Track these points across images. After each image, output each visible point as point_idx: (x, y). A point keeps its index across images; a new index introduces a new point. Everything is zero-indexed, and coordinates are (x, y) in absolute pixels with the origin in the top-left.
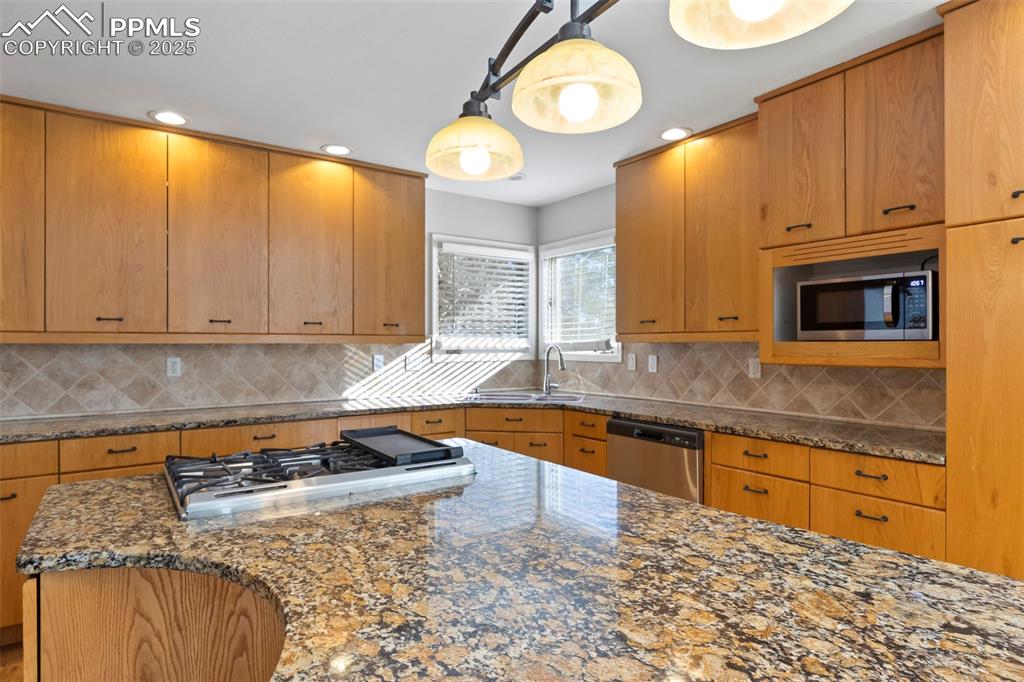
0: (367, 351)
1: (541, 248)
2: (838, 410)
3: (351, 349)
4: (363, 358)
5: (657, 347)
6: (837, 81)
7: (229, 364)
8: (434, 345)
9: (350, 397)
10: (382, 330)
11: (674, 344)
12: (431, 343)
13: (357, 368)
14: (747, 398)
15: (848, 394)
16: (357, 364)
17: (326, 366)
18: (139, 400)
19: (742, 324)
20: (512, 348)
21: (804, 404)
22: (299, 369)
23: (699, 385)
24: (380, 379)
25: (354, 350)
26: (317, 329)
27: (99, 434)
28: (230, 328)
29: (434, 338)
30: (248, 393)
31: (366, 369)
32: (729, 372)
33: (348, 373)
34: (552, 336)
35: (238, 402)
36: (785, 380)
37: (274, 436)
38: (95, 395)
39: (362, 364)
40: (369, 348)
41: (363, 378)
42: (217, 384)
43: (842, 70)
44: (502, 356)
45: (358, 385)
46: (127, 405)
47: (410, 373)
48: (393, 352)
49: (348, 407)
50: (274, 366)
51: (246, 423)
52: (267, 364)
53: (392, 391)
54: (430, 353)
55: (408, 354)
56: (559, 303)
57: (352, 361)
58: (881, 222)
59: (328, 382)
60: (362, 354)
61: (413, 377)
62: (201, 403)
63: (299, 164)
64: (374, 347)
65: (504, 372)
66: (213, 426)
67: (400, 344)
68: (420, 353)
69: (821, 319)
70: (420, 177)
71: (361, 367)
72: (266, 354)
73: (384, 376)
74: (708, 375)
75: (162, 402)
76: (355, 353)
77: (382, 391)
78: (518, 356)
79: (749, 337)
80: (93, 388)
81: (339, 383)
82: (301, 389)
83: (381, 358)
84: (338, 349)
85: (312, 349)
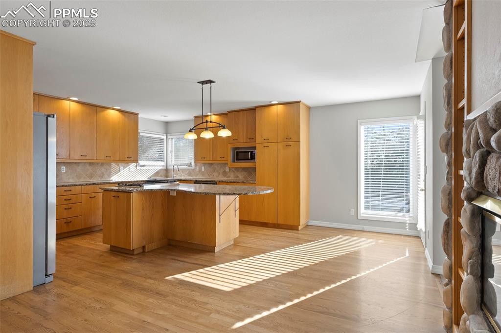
0: (118, 165)
1: (168, 135)
2: (244, 178)
3: (113, 165)
4: (117, 167)
5: (204, 164)
6: (242, 112)
7: (79, 169)
10: (127, 159)
11: (209, 164)
12: (138, 163)
14: (226, 176)
15: (245, 174)
17: (107, 170)
19: (225, 159)
20: (159, 165)
21: (237, 177)
22: (99, 170)
23: (215, 174)
24: (122, 173)
27: (63, 186)
28: (87, 158)
30: (84, 178)
31: (118, 171)
32: (222, 170)
33: (113, 172)
34: (172, 162)
35: (81, 180)
36: (234, 172)
41: (117, 173)
42: (75, 174)
43: (243, 110)
44: (156, 168)
45: (115, 176)
48: (126, 165)
50: (91, 169)
51: (98, 184)
52: (89, 169)
53: (125, 178)
54: (136, 166)
55: (130, 166)
56: (174, 151)
57: (114, 168)
58: (249, 141)
59: (107, 174)
61: (131, 173)
62: (71, 180)
63: (105, 110)
64: (120, 164)
65: (157, 172)
66: (90, 185)
67: (127, 163)
68: (133, 166)
69: (239, 158)
70: (137, 114)
71: (116, 170)
72: (89, 166)
74: (217, 171)
76: (115, 166)
78: (161, 168)
79: (226, 162)
81: (110, 176)
82: (99, 177)
83: (122, 167)
84: (109, 164)
85: (102, 164)
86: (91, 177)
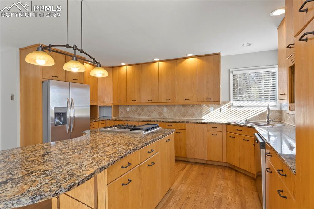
0: (208, 106)
4: (207, 108)
7: (175, 109)
8: (231, 104)
9: (204, 119)
10: (206, 100)
12: (230, 104)
13: (205, 111)
16: (205, 110)
17: (197, 110)
18: (160, 116)
22: (191, 110)
24: (212, 114)
25: (204, 106)
26: (188, 101)
29: (231, 102)
31: (208, 111)
33: (203, 112)
35: (177, 118)
37: (172, 126)
38: (153, 114)
39: (207, 110)
40: (209, 105)
41: (207, 114)
42: (173, 113)
45: (206, 116)
46: (158, 117)
47: (222, 113)
48: (217, 107)
49: (203, 121)
50: (184, 110)
52: (183, 109)
53: (216, 118)
54: (230, 107)
55: (222, 107)
57: (204, 109)
59: (197, 114)
60: (207, 107)
61: (223, 114)
62: (170, 117)
64: (210, 105)
68: (226, 107)
71: (207, 111)
72: (182, 107)
73: (214, 114)
75: (163, 117)
76: (205, 107)
77: (213, 118)
80: (153, 113)
81: (201, 115)
82: (191, 116)
83: (213, 108)
84: (200, 106)
85: (193, 106)
86: (184, 115)
